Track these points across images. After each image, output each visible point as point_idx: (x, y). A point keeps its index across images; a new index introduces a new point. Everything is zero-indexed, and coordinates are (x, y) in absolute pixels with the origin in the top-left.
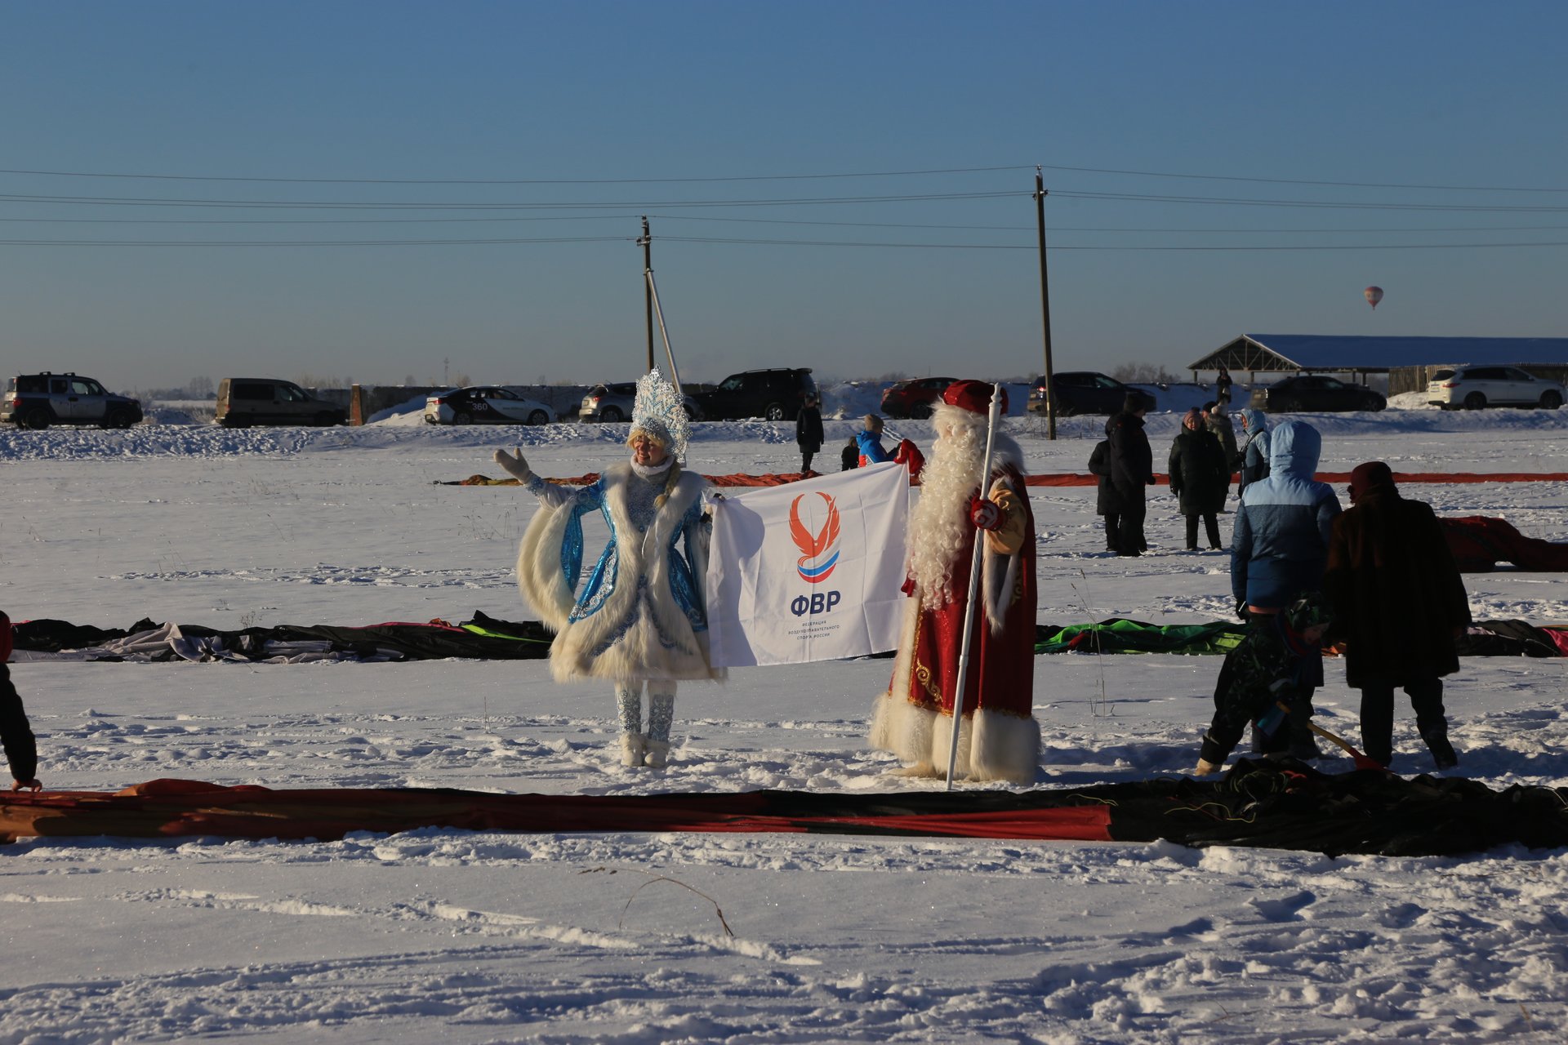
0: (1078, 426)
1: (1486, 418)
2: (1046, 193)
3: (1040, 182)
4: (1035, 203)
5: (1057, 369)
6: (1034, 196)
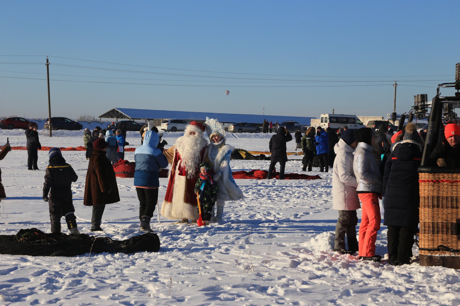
0: (59, 133)
1: (176, 134)
2: (49, 64)
3: (47, 60)
4: (46, 67)
5: (52, 116)
6: (46, 64)
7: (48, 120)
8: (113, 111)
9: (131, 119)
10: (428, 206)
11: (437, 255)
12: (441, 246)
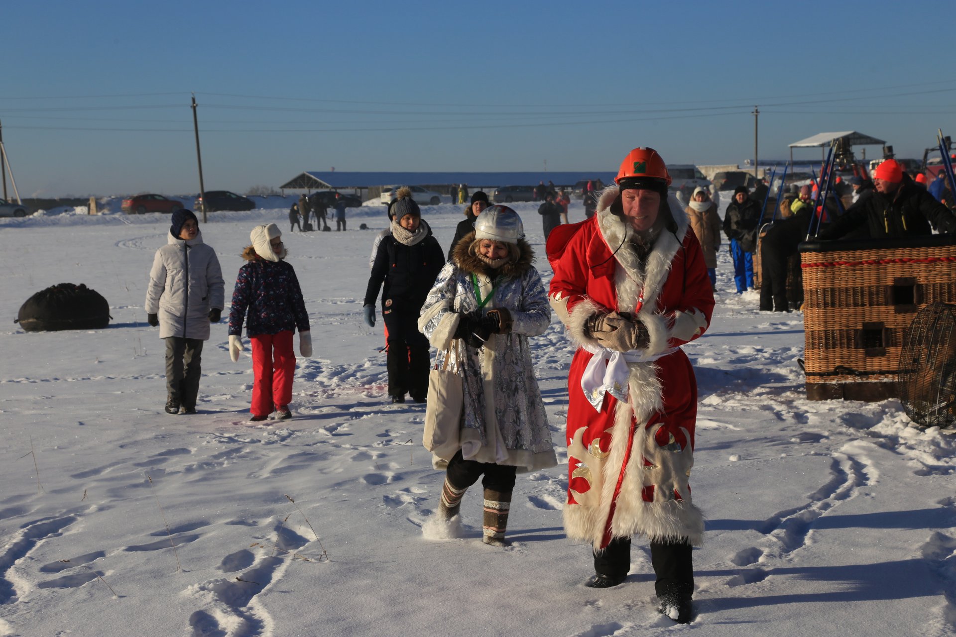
2: (197, 105)
3: (194, 100)
4: (192, 111)
5: (206, 190)
6: (191, 107)
7: (199, 196)
8: (303, 177)
9: (333, 188)
10: (818, 306)
11: (834, 382)
12: (839, 367)
